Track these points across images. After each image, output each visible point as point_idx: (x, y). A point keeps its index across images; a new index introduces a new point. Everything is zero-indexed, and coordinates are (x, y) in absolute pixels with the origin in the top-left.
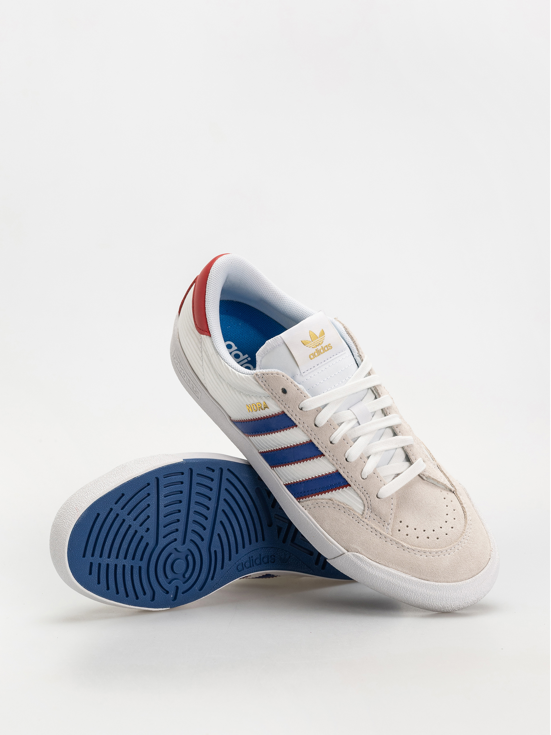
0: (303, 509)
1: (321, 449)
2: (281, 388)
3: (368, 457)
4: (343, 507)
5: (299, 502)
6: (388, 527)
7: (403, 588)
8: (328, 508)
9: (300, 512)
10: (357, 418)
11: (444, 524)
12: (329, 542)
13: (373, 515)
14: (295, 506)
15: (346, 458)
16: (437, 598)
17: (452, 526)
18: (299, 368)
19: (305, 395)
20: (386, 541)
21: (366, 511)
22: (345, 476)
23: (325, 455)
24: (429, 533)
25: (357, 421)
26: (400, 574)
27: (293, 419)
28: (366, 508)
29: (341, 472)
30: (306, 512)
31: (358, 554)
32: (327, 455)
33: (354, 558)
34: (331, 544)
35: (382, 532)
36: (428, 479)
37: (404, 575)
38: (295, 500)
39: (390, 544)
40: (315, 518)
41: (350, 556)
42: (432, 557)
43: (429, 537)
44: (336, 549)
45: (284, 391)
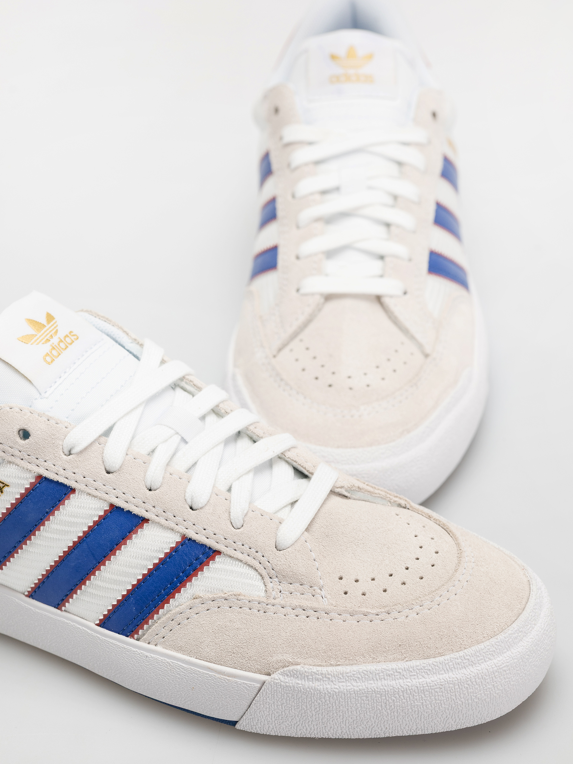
0: (151, 647)
1: (136, 511)
2: (16, 430)
3: (229, 490)
4: (223, 600)
5: (138, 640)
6: (323, 593)
7: (403, 692)
8: (196, 616)
9: (148, 654)
10: (177, 433)
11: (419, 553)
12: (228, 678)
13: (285, 586)
14: (134, 649)
15: (190, 504)
16: (474, 683)
17: (435, 550)
18: (35, 386)
19: (66, 424)
20: (331, 620)
21: (270, 585)
22: (201, 538)
23: (148, 520)
24: (401, 575)
25: (180, 437)
26: (384, 667)
27: (62, 480)
28: (267, 579)
29: (191, 534)
30: (159, 648)
31: (291, 668)
32: (153, 516)
33: (287, 679)
34: (231, 679)
35: (315, 605)
36: (351, 494)
37: (393, 665)
38: (128, 640)
39: (341, 621)
40: (180, 649)
41: (277, 679)
42: (429, 611)
43: (405, 580)
44: (246, 684)
45: (25, 434)
